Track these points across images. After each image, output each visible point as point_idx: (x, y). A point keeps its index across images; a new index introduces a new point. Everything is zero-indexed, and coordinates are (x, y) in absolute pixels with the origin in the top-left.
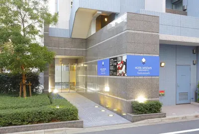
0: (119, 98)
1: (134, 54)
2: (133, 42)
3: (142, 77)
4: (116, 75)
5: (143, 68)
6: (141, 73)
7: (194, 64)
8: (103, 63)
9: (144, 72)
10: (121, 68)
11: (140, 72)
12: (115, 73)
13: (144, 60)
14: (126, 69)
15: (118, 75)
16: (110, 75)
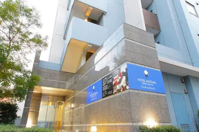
0: (117, 124)
1: (134, 64)
2: (132, 50)
3: (147, 93)
4: (113, 94)
5: (147, 81)
6: (146, 87)
7: (186, 93)
8: (94, 87)
9: (149, 86)
10: (120, 82)
11: (144, 85)
12: (110, 92)
13: (146, 72)
14: (127, 80)
15: (115, 93)
16: (103, 97)
